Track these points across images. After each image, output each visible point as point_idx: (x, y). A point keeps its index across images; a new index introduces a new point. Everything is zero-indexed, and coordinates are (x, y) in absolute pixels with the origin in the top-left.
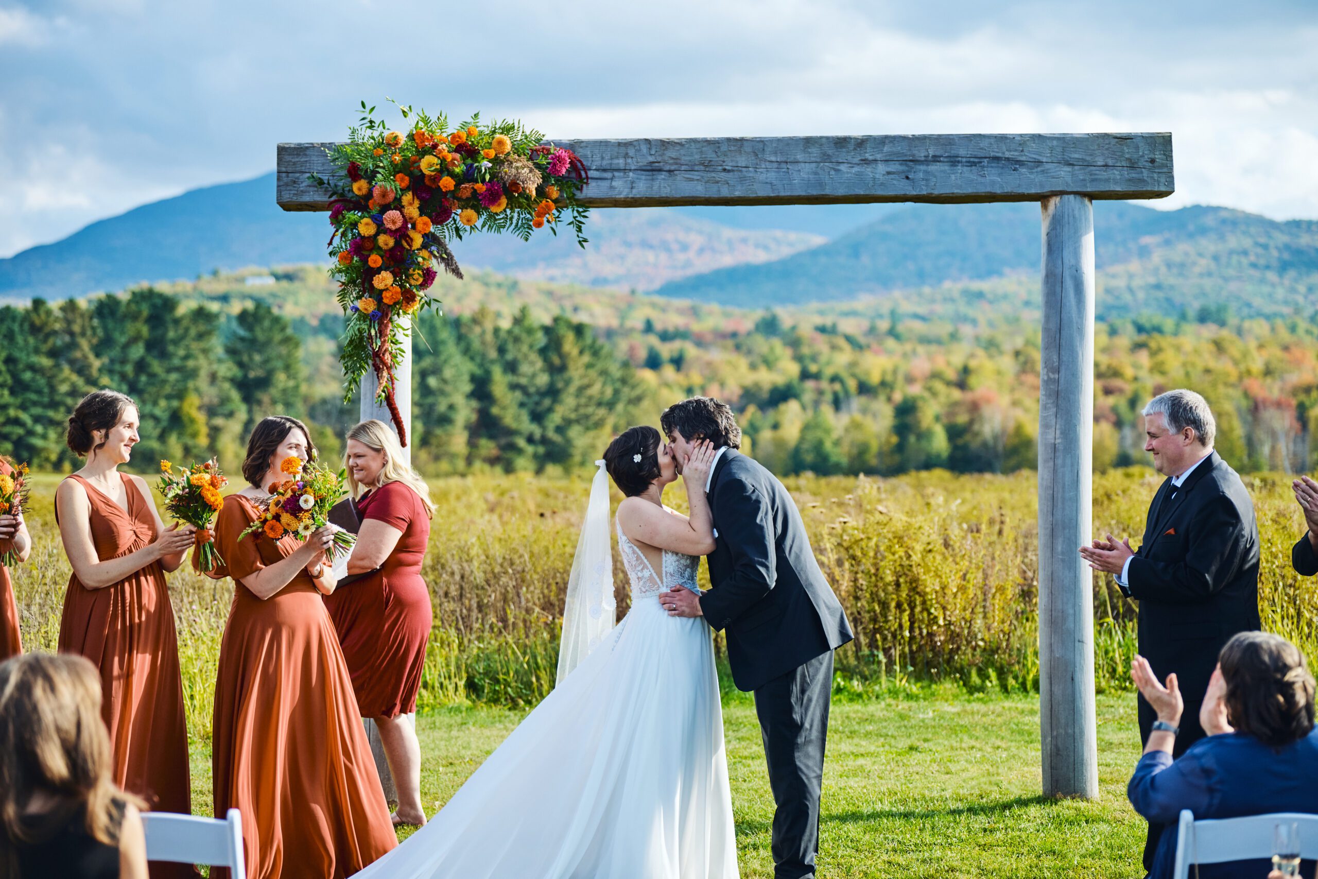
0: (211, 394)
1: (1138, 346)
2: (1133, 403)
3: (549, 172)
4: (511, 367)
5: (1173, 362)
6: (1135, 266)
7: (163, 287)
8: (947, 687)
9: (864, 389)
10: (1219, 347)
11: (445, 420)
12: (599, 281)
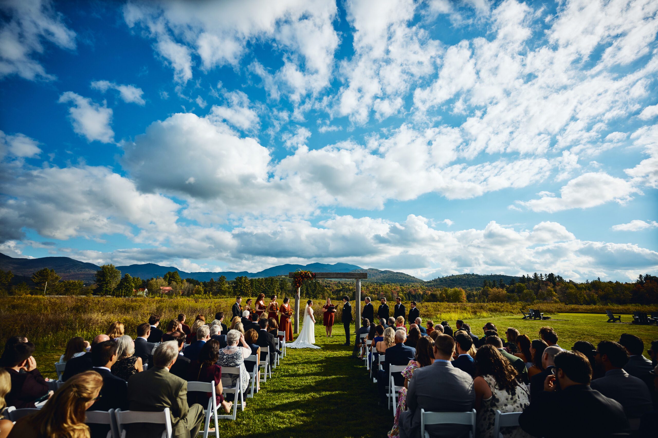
1: (380, 286)
2: (379, 292)
4: (310, 287)
5: (384, 288)
6: (379, 277)
7: (273, 277)
9: (350, 290)
10: (389, 286)
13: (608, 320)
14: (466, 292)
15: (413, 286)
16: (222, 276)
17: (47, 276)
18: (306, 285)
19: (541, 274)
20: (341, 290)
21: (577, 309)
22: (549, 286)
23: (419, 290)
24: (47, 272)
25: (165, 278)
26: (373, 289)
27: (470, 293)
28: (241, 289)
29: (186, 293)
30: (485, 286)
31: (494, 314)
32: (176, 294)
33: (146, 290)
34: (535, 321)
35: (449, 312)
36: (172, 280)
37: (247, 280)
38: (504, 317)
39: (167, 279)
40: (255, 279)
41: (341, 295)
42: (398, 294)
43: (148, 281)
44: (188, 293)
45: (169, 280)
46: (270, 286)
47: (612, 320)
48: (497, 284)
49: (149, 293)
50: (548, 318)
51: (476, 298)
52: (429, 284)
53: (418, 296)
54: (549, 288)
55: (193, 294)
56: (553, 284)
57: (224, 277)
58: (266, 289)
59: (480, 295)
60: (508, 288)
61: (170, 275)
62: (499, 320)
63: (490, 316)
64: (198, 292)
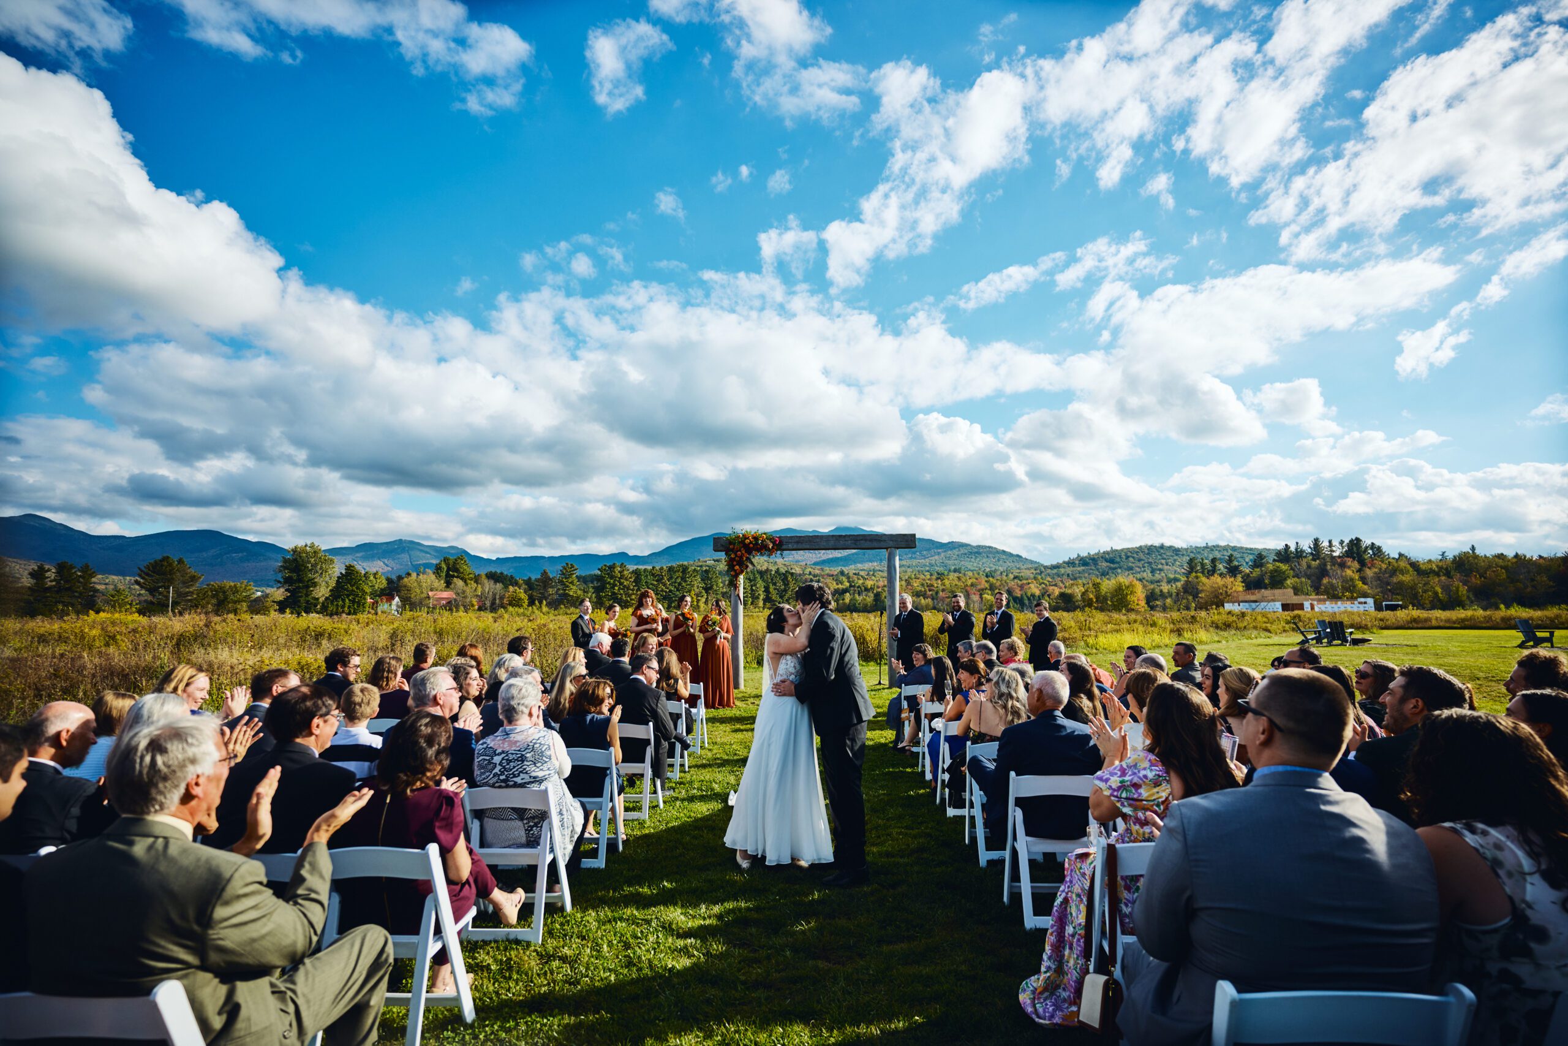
0: (697, 590)
1: (937, 579)
2: (937, 593)
3: (774, 543)
4: (774, 584)
5: (947, 582)
6: (936, 557)
7: (685, 563)
8: (872, 663)
9: (866, 590)
10: (959, 578)
11: (758, 598)
12: (798, 561)
13: (1519, 642)
14: (1144, 586)
15: (1015, 577)
16: (568, 564)
17: (171, 572)
18: (764, 581)
19: (1330, 542)
20: (845, 591)
21: (1427, 620)
22: (1349, 567)
23: (1032, 586)
24: (170, 565)
25: (437, 570)
26: (923, 585)
27: (1153, 590)
28: (614, 593)
29: (488, 604)
30: (1190, 573)
31: (1225, 634)
32: (465, 607)
33: (397, 599)
34: (1330, 649)
35: (1117, 631)
36: (453, 576)
37: (625, 572)
38: (1250, 641)
39: (444, 574)
40: (645, 570)
41: (847, 601)
42: (981, 595)
43: (400, 578)
44: (494, 606)
45: (448, 575)
46: (680, 584)
47: (1531, 643)
48: (1221, 567)
49: (403, 607)
50: (1364, 641)
51: (1169, 601)
52: (1055, 571)
53: (1029, 599)
54: (1349, 572)
55: (504, 608)
56: (1359, 562)
57: (572, 566)
58: (671, 591)
59: (1178, 594)
60: (1248, 575)
61: (448, 565)
62: (1240, 648)
63: (1216, 639)
64: (515, 602)
